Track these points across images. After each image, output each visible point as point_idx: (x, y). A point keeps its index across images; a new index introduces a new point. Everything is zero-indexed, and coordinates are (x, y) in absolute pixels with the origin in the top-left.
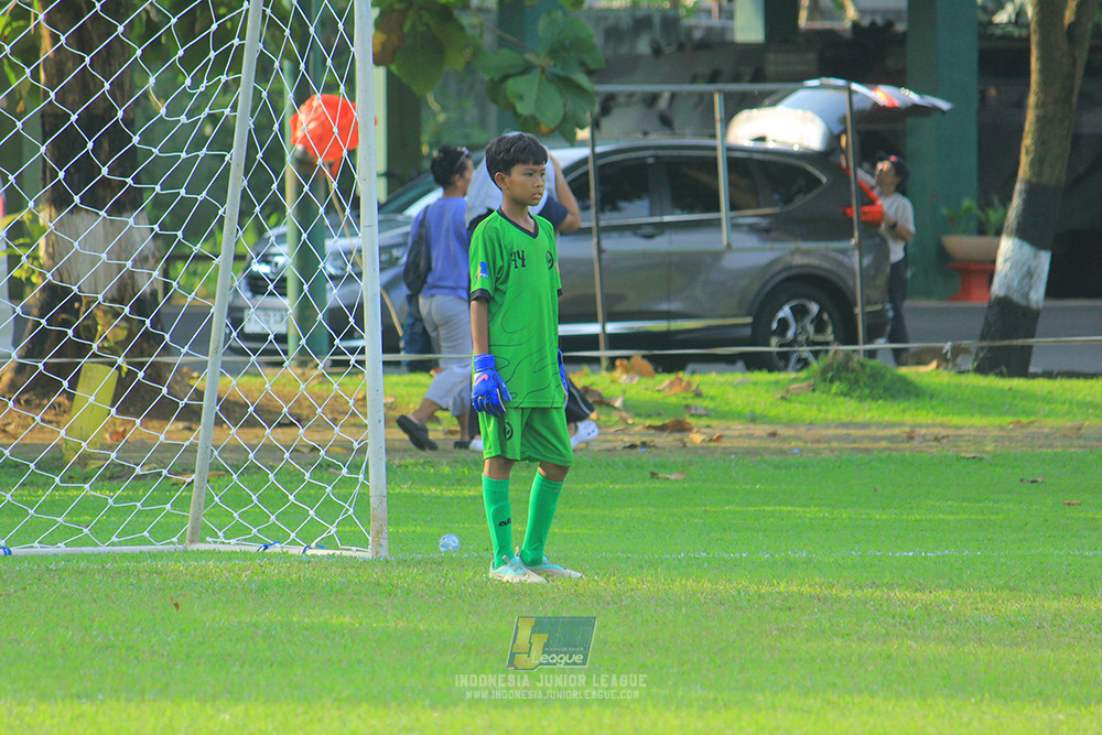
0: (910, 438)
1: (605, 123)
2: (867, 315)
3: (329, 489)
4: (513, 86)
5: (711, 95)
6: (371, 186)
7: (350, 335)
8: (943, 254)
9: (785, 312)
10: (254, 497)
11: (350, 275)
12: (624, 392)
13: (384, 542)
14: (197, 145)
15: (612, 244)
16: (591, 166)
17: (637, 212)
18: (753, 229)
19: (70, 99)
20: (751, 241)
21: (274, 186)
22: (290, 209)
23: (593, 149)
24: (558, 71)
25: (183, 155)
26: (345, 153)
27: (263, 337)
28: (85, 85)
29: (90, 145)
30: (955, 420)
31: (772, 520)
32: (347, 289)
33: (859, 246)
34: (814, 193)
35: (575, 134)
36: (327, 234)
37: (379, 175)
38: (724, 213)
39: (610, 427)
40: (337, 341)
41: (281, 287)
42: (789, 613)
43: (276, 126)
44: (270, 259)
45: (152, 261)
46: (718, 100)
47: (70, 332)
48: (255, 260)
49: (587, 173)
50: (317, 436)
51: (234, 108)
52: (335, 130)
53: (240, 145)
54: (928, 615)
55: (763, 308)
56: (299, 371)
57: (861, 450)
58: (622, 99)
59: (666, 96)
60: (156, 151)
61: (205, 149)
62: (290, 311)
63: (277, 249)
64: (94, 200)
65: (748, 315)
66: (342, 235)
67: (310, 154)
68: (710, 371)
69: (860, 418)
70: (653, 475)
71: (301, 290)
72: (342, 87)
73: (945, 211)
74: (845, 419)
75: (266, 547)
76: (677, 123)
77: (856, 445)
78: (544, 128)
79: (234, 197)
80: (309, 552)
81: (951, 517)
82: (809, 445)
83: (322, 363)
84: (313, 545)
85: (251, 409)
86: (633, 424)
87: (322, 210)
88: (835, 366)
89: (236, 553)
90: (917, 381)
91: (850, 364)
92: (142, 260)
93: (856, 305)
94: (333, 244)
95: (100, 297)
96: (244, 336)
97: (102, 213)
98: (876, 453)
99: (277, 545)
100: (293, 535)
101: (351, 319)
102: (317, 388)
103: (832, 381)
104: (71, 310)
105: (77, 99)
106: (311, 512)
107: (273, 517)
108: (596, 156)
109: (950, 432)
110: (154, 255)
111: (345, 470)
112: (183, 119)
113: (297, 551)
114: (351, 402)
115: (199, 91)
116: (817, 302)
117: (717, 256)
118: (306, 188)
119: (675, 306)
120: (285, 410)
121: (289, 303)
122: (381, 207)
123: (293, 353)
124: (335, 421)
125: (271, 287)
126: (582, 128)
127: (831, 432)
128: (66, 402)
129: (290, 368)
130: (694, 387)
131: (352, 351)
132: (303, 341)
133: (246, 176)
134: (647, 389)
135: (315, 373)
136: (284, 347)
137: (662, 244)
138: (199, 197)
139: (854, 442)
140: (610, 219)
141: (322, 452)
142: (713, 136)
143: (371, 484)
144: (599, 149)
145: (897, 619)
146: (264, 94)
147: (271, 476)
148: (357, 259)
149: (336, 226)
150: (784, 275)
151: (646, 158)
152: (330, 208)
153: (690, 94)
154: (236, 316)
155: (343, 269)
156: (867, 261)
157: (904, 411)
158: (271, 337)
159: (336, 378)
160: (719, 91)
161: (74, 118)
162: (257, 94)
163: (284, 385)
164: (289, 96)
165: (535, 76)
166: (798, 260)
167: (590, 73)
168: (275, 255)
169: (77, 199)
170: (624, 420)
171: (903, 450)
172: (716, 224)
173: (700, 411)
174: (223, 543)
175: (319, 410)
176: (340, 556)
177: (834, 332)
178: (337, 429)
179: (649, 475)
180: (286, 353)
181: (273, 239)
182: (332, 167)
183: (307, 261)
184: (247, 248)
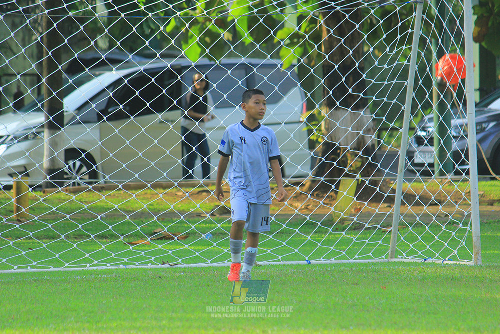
3: (454, 234)
6: (472, 95)
7: (463, 163)
10: (419, 238)
11: (463, 136)
13: (480, 258)
14: (392, 78)
19: (335, 58)
21: (427, 96)
22: (435, 105)
25: (386, 83)
26: (460, 80)
27: (422, 165)
28: (342, 51)
29: (344, 79)
32: (461, 142)
36: (452, 117)
37: (476, 90)
40: (457, 166)
41: (431, 142)
43: (428, 69)
44: (426, 129)
45: (372, 131)
47: (335, 163)
48: (419, 130)
50: (448, 210)
51: (409, 61)
52: (455, 69)
53: (412, 77)
56: (440, 180)
60: (373, 81)
61: (396, 80)
62: (435, 153)
63: (429, 124)
64: (346, 104)
66: (459, 118)
67: (445, 81)
71: (440, 143)
72: (458, 50)
75: (425, 260)
79: (409, 101)
80: (445, 262)
83: (450, 177)
84: (447, 259)
85: (418, 197)
87: (449, 106)
89: (412, 263)
92: (368, 131)
94: (455, 122)
95: (349, 147)
96: (414, 164)
97: (349, 109)
99: (431, 259)
100: (438, 255)
101: (463, 156)
102: (448, 187)
104: (336, 153)
105: (339, 58)
106: (446, 244)
107: (428, 247)
110: (372, 128)
111: (461, 225)
112: (386, 66)
113: (440, 262)
114: (464, 194)
115: (392, 54)
118: (442, 96)
120: (433, 198)
121: (435, 149)
122: (477, 105)
123: (437, 172)
124: (456, 203)
125: (426, 142)
128: (334, 195)
129: (435, 179)
131: (464, 171)
132: (441, 166)
133: (414, 91)
135: (447, 181)
136: (433, 169)
138: (393, 102)
141: (451, 217)
143: (473, 231)
146: (423, 54)
147: (427, 228)
148: (466, 129)
149: (456, 114)
152: (453, 106)
154: (410, 155)
155: (460, 133)
158: (426, 164)
159: (457, 183)
161: (337, 67)
162: (419, 54)
163: (433, 187)
164: (435, 54)
168: (428, 127)
169: (338, 103)
174: (406, 258)
175: (449, 198)
176: (460, 265)
178: (457, 206)
180: (434, 172)
182: (454, 87)
183: (442, 130)
184: (415, 124)
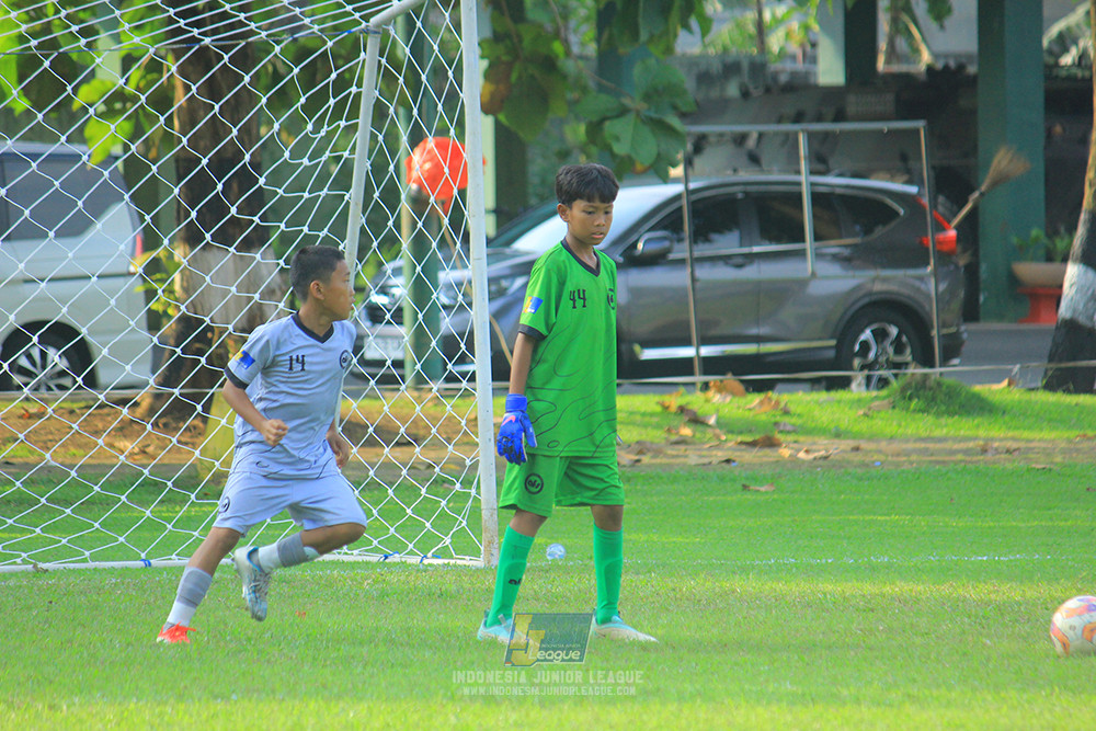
0: (984, 451)
1: (698, 162)
2: (942, 337)
3: (444, 503)
4: (610, 127)
5: (796, 135)
6: (481, 223)
7: (462, 360)
8: (1014, 280)
9: (867, 335)
10: (374, 511)
11: (461, 305)
12: (718, 410)
13: (495, 552)
14: (318, 186)
15: (706, 273)
16: (684, 202)
17: (727, 243)
18: (836, 258)
19: (202, 144)
20: (834, 269)
21: (390, 223)
22: (405, 243)
23: (686, 185)
24: (653, 115)
25: (306, 195)
26: (455, 192)
27: (381, 363)
28: (216, 131)
29: (220, 187)
30: (1026, 434)
31: (855, 528)
32: (459, 318)
33: (935, 273)
34: (893, 224)
35: (667, 173)
36: (440, 266)
37: (487, 212)
38: (809, 243)
39: (704, 443)
40: (450, 366)
41: (398, 316)
42: (871, 615)
43: (391, 168)
44: (387, 290)
45: (278, 293)
46: (802, 139)
47: (203, 360)
48: (373, 292)
49: (680, 209)
50: (433, 454)
51: (353, 150)
52: (446, 170)
53: (358, 185)
54: (1002, 614)
55: (846, 331)
56: (416, 394)
57: (938, 462)
58: (712, 139)
59: (755, 136)
60: (280, 191)
61: (326, 189)
62: (406, 338)
63: (394, 281)
64: (224, 238)
65: (832, 338)
66: (454, 268)
67: (424, 192)
68: (797, 390)
69: (938, 433)
70: (745, 487)
71: (416, 319)
72: (452, 131)
73: (1015, 240)
74: (923, 434)
75: (386, 557)
76: (764, 160)
77: (933, 458)
78: (639, 167)
79: (354, 233)
80: (426, 562)
81: (1021, 524)
82: (890, 458)
83: (436, 386)
84: (429, 555)
85: (371, 430)
86: (726, 441)
87: (434, 245)
88: (913, 384)
89: (358, 563)
90: (990, 398)
91: (927, 383)
92: (270, 293)
93: (932, 327)
94: (446, 276)
95: (230, 327)
96: (364, 362)
97: (232, 249)
98: (952, 465)
99: (396, 555)
100: (411, 546)
101: (462, 345)
102: (432, 409)
103: (910, 398)
104: (204, 340)
105: (208, 143)
106: (428, 525)
107: (392, 530)
108: (689, 192)
109: (1022, 445)
110: (280, 288)
111: (458, 486)
112: (305, 161)
113: (415, 560)
114: (463, 422)
115: (319, 136)
116: (896, 325)
117: (802, 283)
118: (420, 224)
119: (763, 330)
120: (402, 430)
121: (405, 332)
122: (489, 242)
123: (410, 378)
124: (449, 440)
125: (388, 316)
126: (674, 165)
127: (911, 446)
128: (201, 425)
129: (406, 391)
130: (782, 405)
131: (463, 375)
132: (418, 366)
133: (364, 213)
134: (739, 408)
135: (430, 396)
136: (401, 372)
137: (751, 272)
138: (321, 234)
139: (932, 455)
140: (703, 250)
141: (437, 469)
142: (798, 172)
143: (482, 498)
144: (692, 186)
145: (973, 618)
146: (380, 138)
147: (390, 491)
148: (468, 290)
149: (448, 259)
150: (866, 300)
151: (734, 194)
152: (443, 243)
153: (776, 134)
155: (455, 299)
156: (942, 287)
157: (978, 427)
158: (389, 363)
159: (448, 400)
160: (803, 131)
161: (205, 161)
162: (374, 137)
163: (402, 408)
164: (404, 139)
165: (630, 118)
166: (878, 287)
167: (683, 116)
168: (392, 287)
169: (208, 236)
170: (717, 437)
171: (978, 461)
172: (801, 254)
173: (788, 428)
174: (346, 554)
175: (434, 430)
176: (455, 565)
177: (912, 353)
178: (450, 447)
179: (740, 487)
180: (403, 377)
181: (389, 272)
182: (444, 205)
183: (421, 292)
184: (366, 280)
